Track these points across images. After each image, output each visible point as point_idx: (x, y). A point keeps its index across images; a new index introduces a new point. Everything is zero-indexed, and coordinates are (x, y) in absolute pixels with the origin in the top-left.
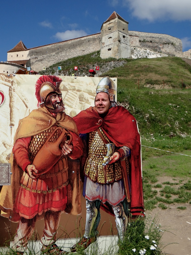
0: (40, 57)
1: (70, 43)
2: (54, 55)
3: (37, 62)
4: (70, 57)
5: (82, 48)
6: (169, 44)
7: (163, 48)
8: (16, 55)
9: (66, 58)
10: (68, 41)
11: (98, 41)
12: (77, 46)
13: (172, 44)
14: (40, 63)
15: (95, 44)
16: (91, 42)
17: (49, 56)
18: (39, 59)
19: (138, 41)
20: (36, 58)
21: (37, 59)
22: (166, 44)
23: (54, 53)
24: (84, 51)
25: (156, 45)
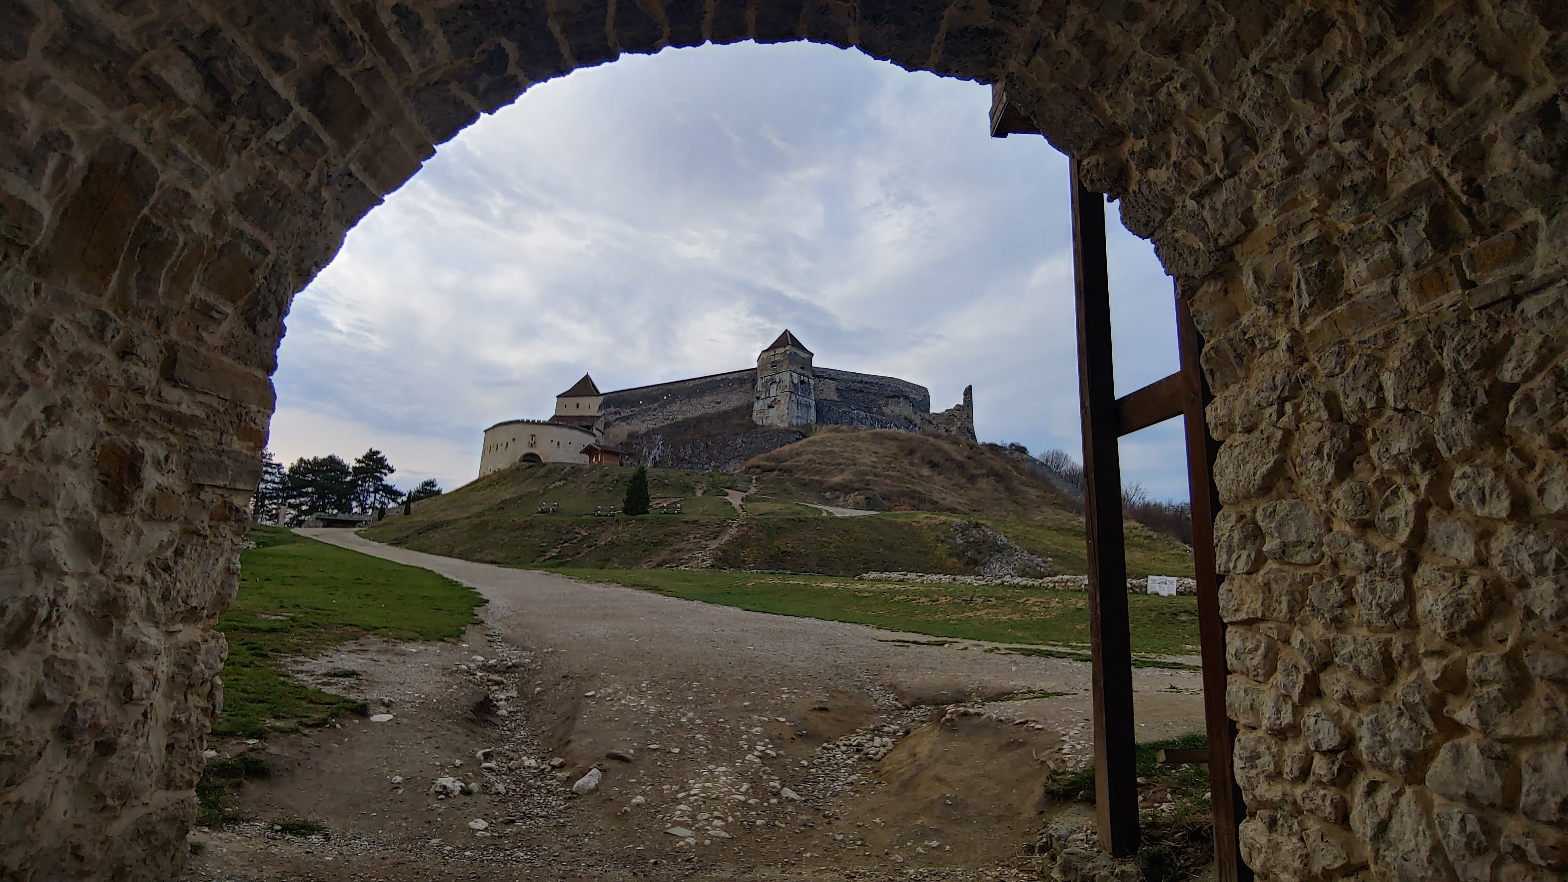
0: (626, 412)
1: (691, 385)
2: (655, 409)
3: (618, 422)
4: (689, 415)
5: (714, 397)
6: (899, 398)
7: (886, 405)
8: (575, 406)
9: (680, 418)
10: (687, 383)
11: (749, 385)
12: (705, 392)
13: (906, 398)
14: (624, 424)
15: (742, 389)
16: (736, 386)
17: (645, 411)
18: (623, 414)
19: (834, 389)
20: (615, 413)
21: (618, 416)
22: (893, 397)
23: (656, 405)
24: (720, 403)
25: (872, 397)
